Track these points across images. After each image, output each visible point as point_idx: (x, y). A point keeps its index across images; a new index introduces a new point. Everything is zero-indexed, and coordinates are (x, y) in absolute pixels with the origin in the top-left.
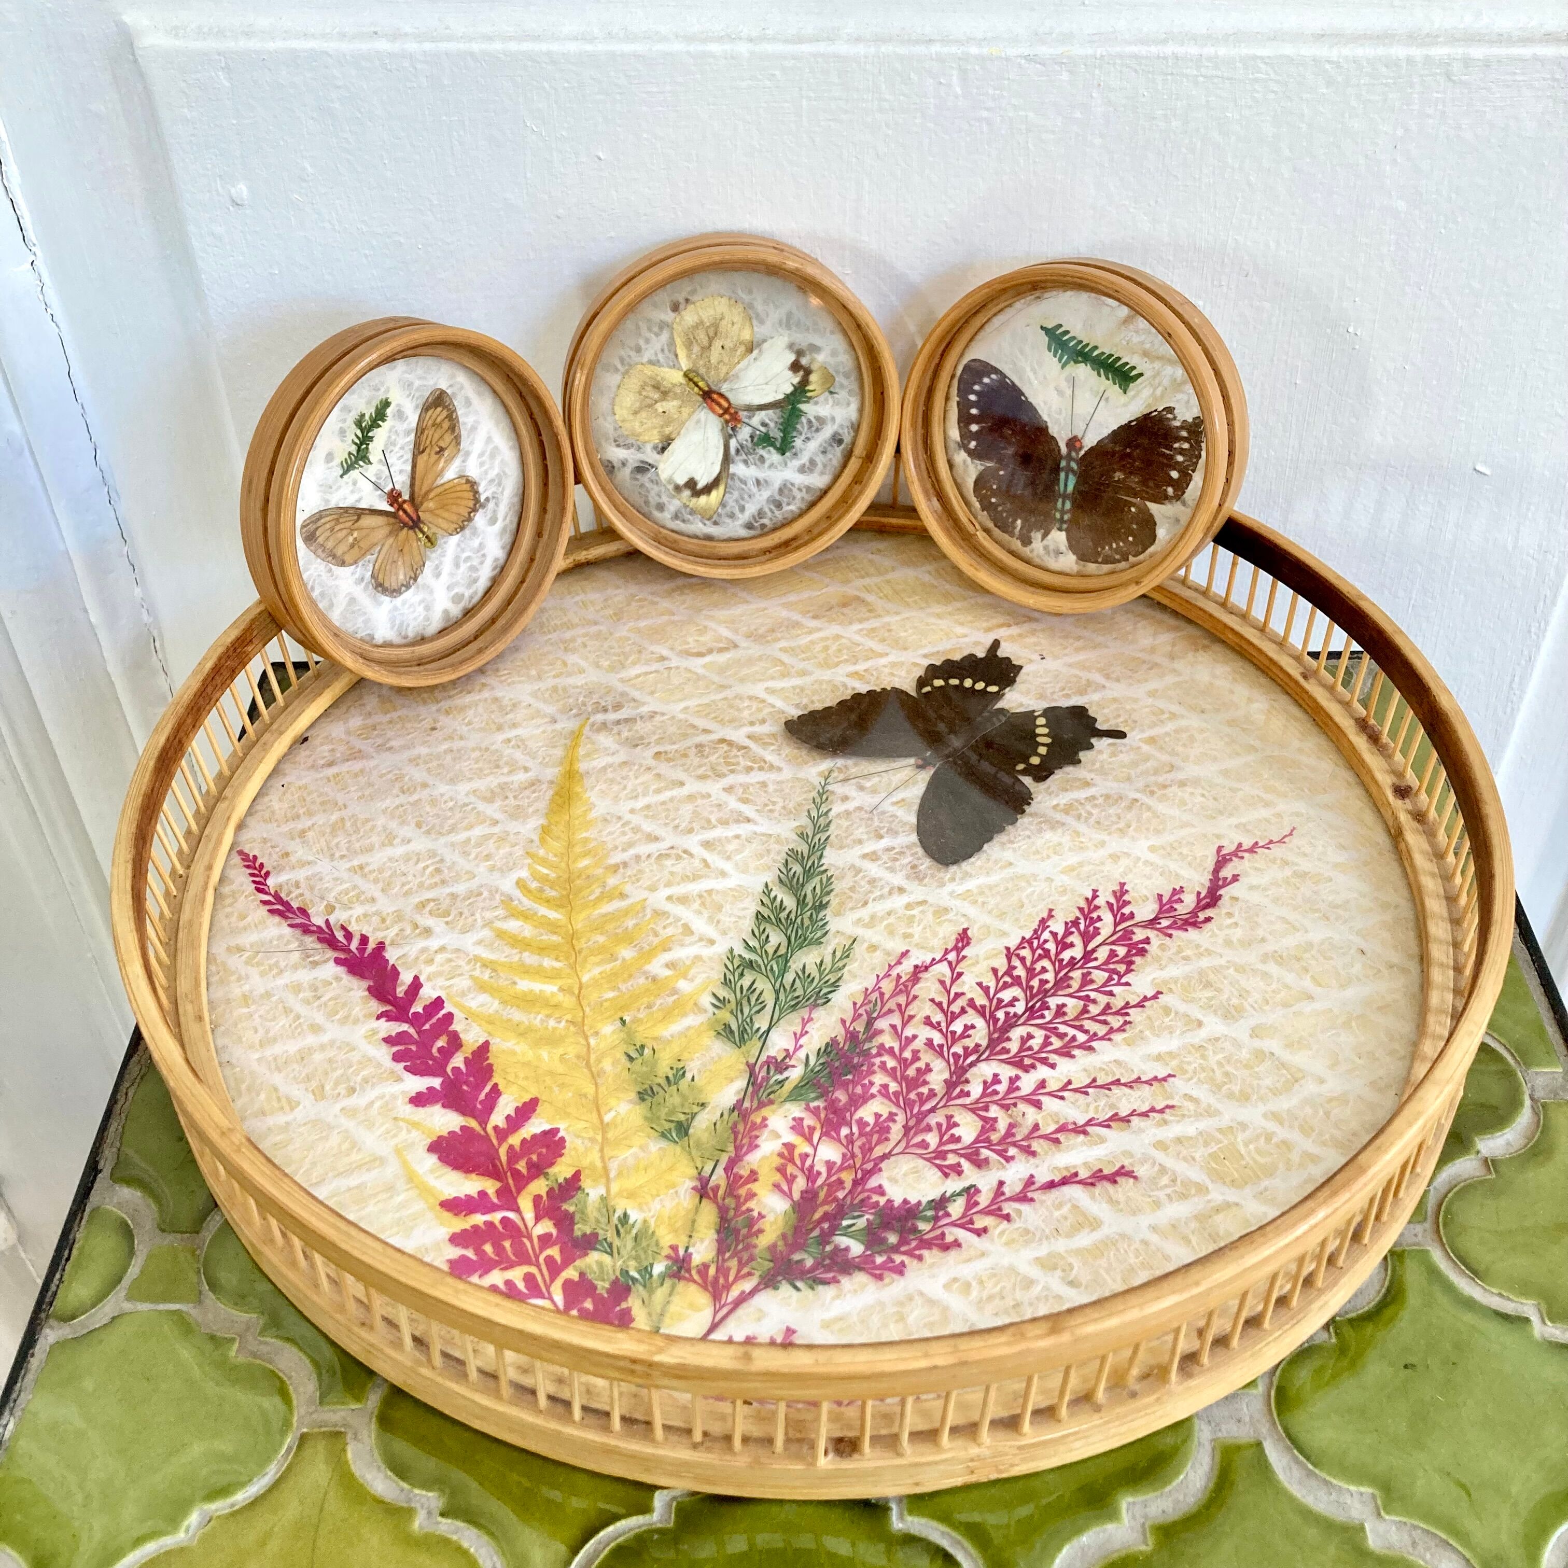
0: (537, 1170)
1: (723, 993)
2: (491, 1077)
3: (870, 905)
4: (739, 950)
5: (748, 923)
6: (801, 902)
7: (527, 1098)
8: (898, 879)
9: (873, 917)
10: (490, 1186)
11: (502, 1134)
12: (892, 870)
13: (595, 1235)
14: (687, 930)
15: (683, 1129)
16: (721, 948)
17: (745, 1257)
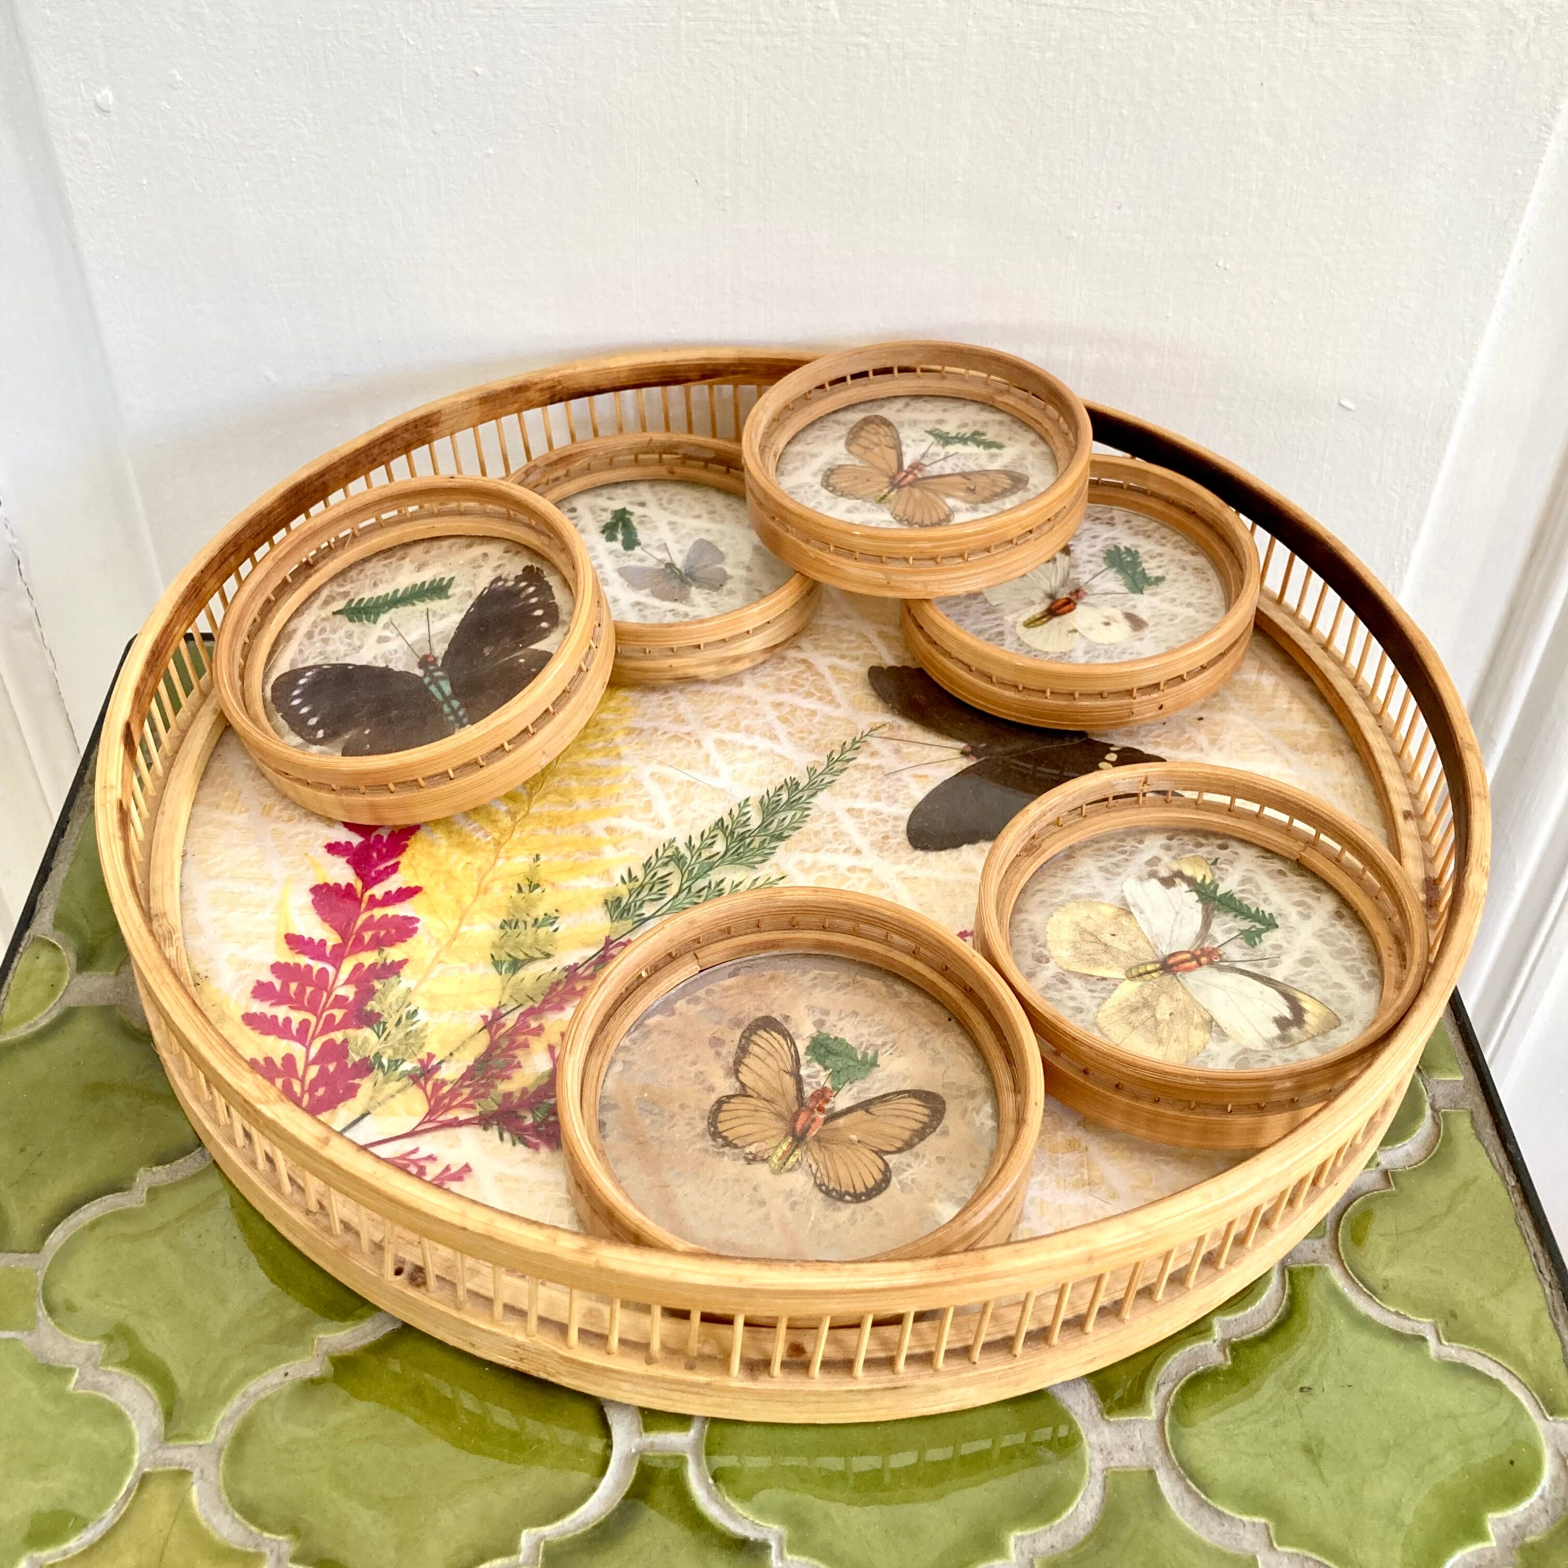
0: (378, 944)
1: (639, 873)
2: (400, 854)
3: (821, 853)
4: (679, 842)
5: (707, 823)
6: (764, 826)
7: (413, 884)
8: (861, 842)
9: (814, 865)
10: (332, 939)
11: (374, 903)
12: (864, 832)
13: (379, 1015)
14: (648, 806)
15: (516, 965)
16: (665, 835)
17: (482, 1091)
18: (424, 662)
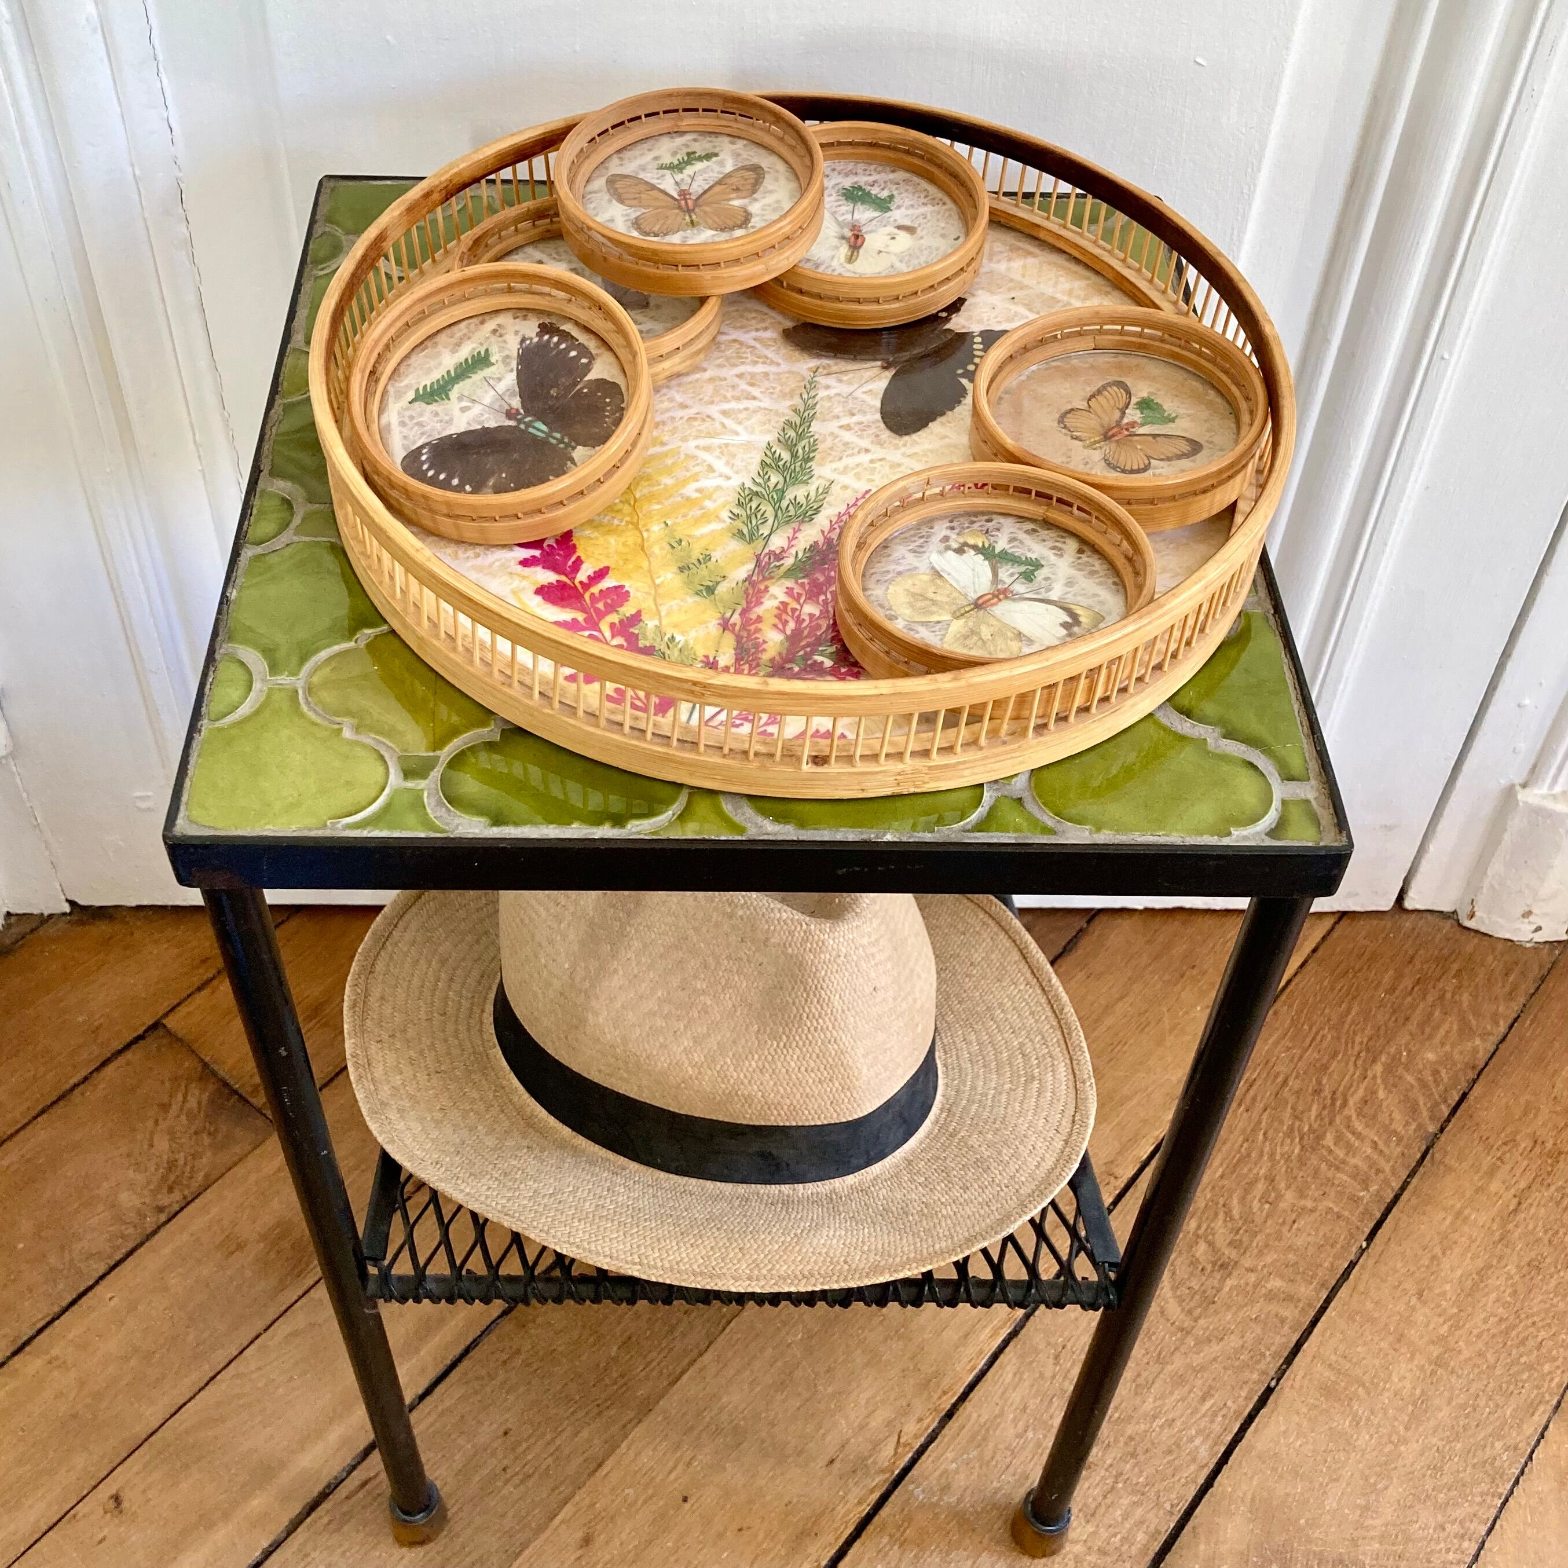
0: (611, 608)
1: (736, 511)
2: (574, 552)
3: (845, 460)
4: (749, 484)
5: (755, 467)
6: (794, 456)
7: (601, 566)
8: (865, 443)
9: (846, 468)
10: (580, 617)
11: (586, 586)
12: (860, 437)
13: (652, 647)
14: (711, 469)
15: (710, 590)
16: (735, 482)
17: (754, 664)
18: (510, 414)
